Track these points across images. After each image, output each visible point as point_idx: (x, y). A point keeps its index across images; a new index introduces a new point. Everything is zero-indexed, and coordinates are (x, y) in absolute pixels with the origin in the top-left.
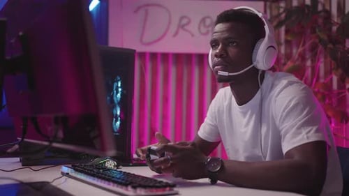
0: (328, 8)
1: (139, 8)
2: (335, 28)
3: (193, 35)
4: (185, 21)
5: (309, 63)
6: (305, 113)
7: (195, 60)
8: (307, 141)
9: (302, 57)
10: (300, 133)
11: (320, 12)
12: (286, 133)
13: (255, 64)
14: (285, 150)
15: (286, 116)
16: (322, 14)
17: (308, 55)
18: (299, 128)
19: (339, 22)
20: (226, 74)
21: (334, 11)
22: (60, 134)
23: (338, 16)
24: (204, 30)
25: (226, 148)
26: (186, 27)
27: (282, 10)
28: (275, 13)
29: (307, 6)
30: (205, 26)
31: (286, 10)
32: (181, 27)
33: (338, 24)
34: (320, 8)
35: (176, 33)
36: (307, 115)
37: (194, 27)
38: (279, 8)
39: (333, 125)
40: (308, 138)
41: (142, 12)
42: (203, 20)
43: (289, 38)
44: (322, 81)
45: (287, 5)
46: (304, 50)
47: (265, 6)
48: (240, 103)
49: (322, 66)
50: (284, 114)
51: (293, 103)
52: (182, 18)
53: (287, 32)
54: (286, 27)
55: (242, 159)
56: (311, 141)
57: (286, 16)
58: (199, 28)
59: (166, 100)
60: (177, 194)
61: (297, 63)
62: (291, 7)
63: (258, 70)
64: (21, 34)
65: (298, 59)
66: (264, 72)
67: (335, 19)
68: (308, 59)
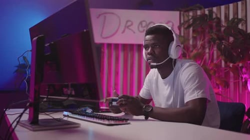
0: (219, 16)
1: (100, 15)
2: (223, 29)
3: (134, 33)
4: (129, 23)
5: (207, 51)
6: (196, 82)
7: (136, 48)
8: (197, 98)
9: (203, 47)
10: (194, 93)
11: (215, 19)
12: (187, 92)
13: (170, 56)
14: (186, 101)
15: (187, 83)
16: (215, 20)
17: (207, 45)
18: (194, 90)
19: (226, 25)
20: (155, 64)
21: (223, 18)
22: (73, 93)
23: (225, 21)
24: (141, 29)
25: (155, 103)
26: (130, 28)
27: (190, 17)
28: (186, 19)
29: (206, 15)
30: (142, 27)
31: (193, 17)
32: (127, 27)
33: (224, 26)
34: (214, 16)
35: (124, 32)
36: (197, 83)
37: (135, 27)
38: (188, 16)
39: (220, 89)
40: (198, 96)
41: (102, 18)
42: (141, 23)
43: (195, 36)
44: (215, 62)
45: (193, 14)
46: (204, 42)
47: (180, 14)
48: (164, 77)
49: (215, 53)
50: (186, 82)
51: (191, 76)
52: (127, 22)
53: (194, 31)
54: (193, 28)
55: (163, 106)
56: (199, 97)
57: (193, 21)
58: (138, 27)
59: (117, 73)
60: (129, 124)
61: (200, 51)
62: (197, 15)
63: (172, 59)
64: (52, 43)
65: (200, 48)
66: (175, 60)
67: (224, 23)
68: (206, 48)
